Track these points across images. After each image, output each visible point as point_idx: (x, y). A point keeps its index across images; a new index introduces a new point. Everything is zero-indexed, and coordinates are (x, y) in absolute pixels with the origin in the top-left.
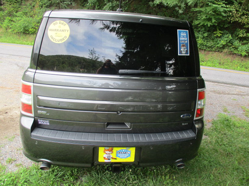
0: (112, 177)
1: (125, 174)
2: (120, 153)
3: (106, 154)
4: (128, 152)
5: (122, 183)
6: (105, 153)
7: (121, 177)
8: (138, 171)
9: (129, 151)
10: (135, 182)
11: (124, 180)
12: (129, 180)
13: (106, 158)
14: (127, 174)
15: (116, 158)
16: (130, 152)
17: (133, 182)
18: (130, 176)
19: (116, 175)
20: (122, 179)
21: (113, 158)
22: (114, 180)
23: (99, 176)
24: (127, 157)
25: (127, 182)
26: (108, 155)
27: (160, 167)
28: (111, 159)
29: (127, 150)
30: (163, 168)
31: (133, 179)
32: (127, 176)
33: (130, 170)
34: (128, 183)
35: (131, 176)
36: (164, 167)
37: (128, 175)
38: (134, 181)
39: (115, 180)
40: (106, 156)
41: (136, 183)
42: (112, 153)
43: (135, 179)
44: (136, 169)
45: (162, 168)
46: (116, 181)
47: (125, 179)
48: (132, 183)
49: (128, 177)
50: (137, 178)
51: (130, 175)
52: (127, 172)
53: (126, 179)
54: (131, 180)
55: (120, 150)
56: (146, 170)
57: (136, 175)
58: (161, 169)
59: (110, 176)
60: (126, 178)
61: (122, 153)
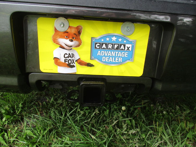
0: (88, 119)
1: (112, 116)
2: (104, 46)
3: (62, 47)
4: (127, 45)
5: (106, 132)
6: (58, 43)
7: (104, 121)
8: (136, 111)
9: (130, 43)
10: (133, 131)
11: (110, 127)
12: (121, 127)
13: (62, 60)
14: (115, 116)
15: (92, 62)
16: (133, 43)
17: (128, 132)
18: (121, 119)
19: (95, 118)
20: (106, 124)
21: (81, 63)
22: (89, 127)
23: (62, 118)
24: (124, 61)
25: (116, 131)
26: (68, 52)
27: (171, 109)
28: (76, 64)
29: (123, 37)
30: (177, 109)
31: (129, 126)
32: (116, 120)
33: (123, 108)
34: (118, 133)
35: (123, 119)
36: (178, 107)
37: (118, 117)
38: (130, 129)
39: (93, 126)
40: (60, 54)
41: (134, 135)
42: (78, 46)
43: (132, 126)
44: (132, 109)
45: (175, 109)
46: (93, 129)
47: (113, 124)
48: (126, 132)
49: (118, 122)
50: (136, 124)
51: (121, 117)
52: (115, 112)
53: (114, 126)
54: (124, 126)
55: (104, 37)
56: (148, 111)
57: (134, 119)
58: (173, 111)
59: (83, 118)
60: (115, 123)
61: (110, 46)
